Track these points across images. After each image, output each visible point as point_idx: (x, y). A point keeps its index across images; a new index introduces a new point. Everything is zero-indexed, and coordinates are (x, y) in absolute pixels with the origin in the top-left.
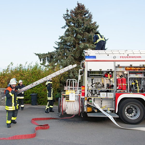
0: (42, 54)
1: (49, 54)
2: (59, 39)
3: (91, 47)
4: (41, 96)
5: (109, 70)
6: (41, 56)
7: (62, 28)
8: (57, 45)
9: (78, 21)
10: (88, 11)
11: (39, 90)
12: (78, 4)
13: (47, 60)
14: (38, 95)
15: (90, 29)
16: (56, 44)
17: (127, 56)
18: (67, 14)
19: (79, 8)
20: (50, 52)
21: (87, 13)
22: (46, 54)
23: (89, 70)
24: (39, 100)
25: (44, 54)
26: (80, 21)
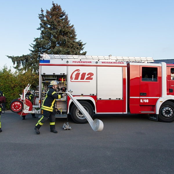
0: (15, 57)
1: (24, 57)
2: (34, 41)
3: (64, 51)
4: (9, 100)
5: (62, 74)
6: (14, 59)
7: (38, 29)
8: (33, 48)
9: (53, 23)
10: (65, 13)
11: (7, 95)
12: (54, 4)
13: (21, 63)
14: (7, 99)
15: (65, 32)
16: (31, 46)
17: (80, 61)
18: (42, 15)
19: (55, 8)
20: (24, 55)
21: (64, 15)
22: (21, 57)
23: (43, 74)
24: (8, 105)
25: (18, 57)
26: (55, 23)
